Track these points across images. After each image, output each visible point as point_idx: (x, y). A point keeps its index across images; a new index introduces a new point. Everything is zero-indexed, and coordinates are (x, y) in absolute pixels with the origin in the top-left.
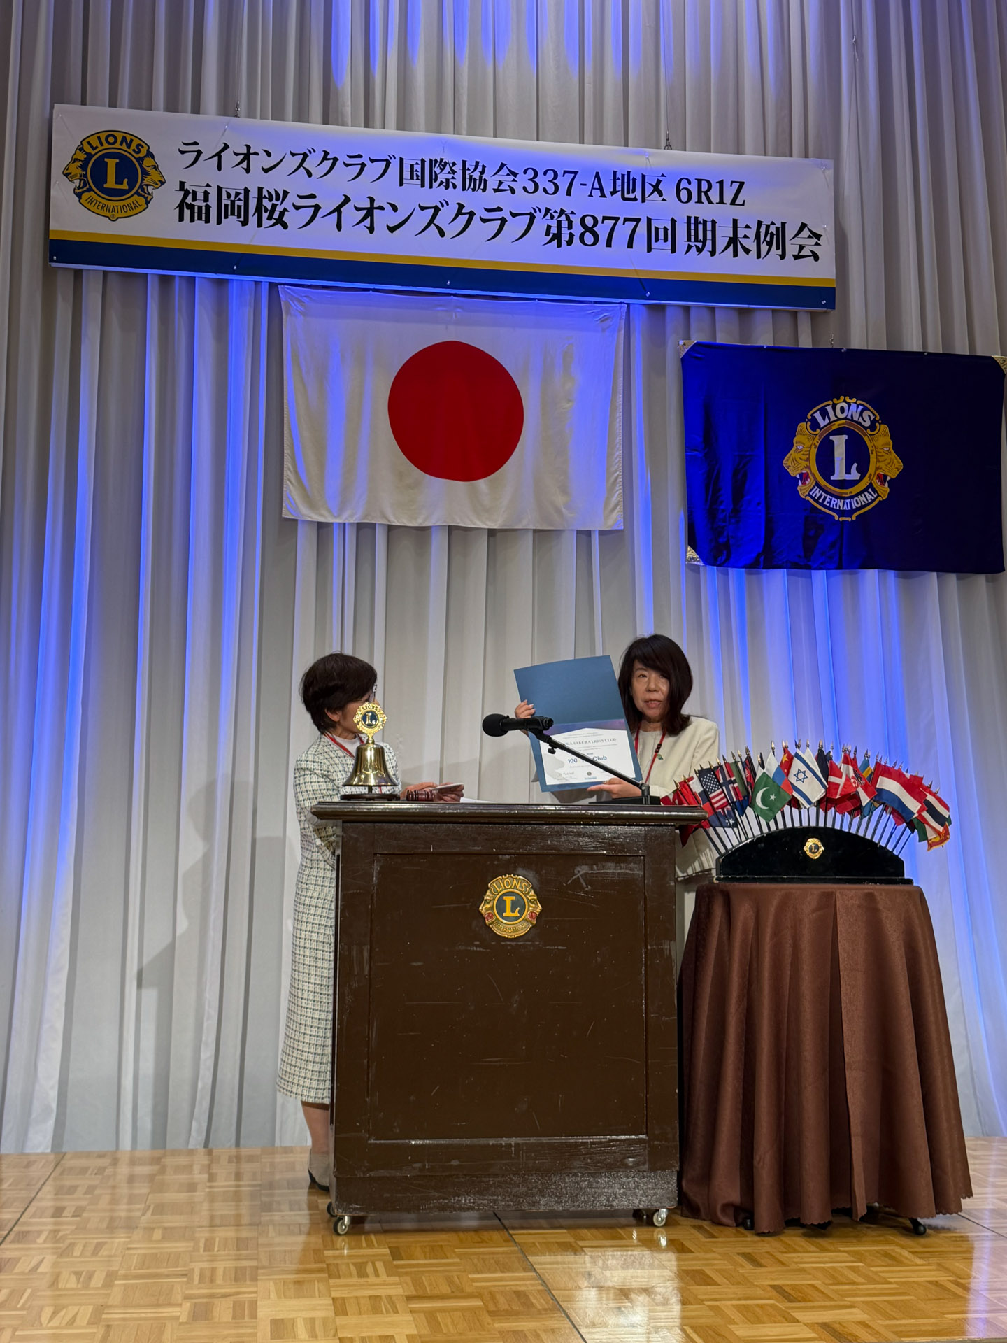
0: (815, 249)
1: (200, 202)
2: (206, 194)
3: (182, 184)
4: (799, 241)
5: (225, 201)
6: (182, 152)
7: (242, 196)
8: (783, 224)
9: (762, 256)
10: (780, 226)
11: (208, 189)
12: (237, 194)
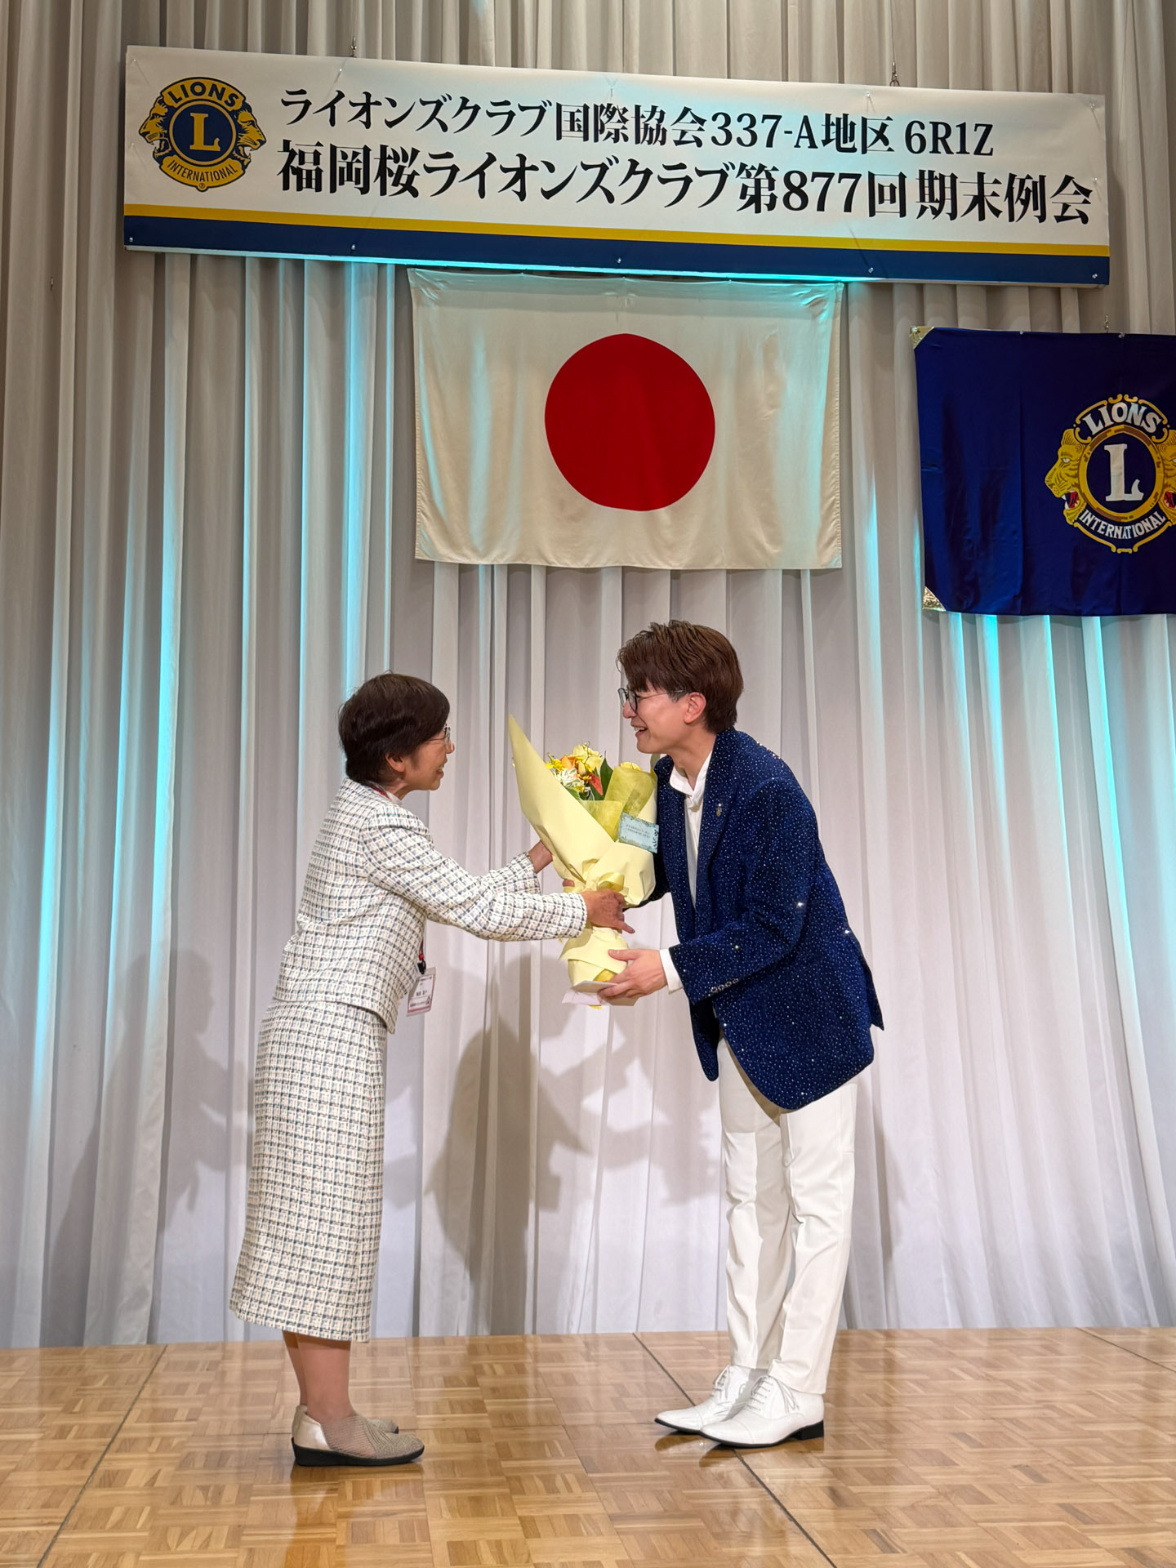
0: (1084, 208)
1: (309, 165)
2: (317, 155)
3: (286, 143)
4: (1063, 198)
5: (341, 163)
6: (286, 104)
7: (361, 157)
8: (1042, 178)
9: (1017, 216)
10: (1037, 179)
11: (319, 149)
12: (355, 154)
